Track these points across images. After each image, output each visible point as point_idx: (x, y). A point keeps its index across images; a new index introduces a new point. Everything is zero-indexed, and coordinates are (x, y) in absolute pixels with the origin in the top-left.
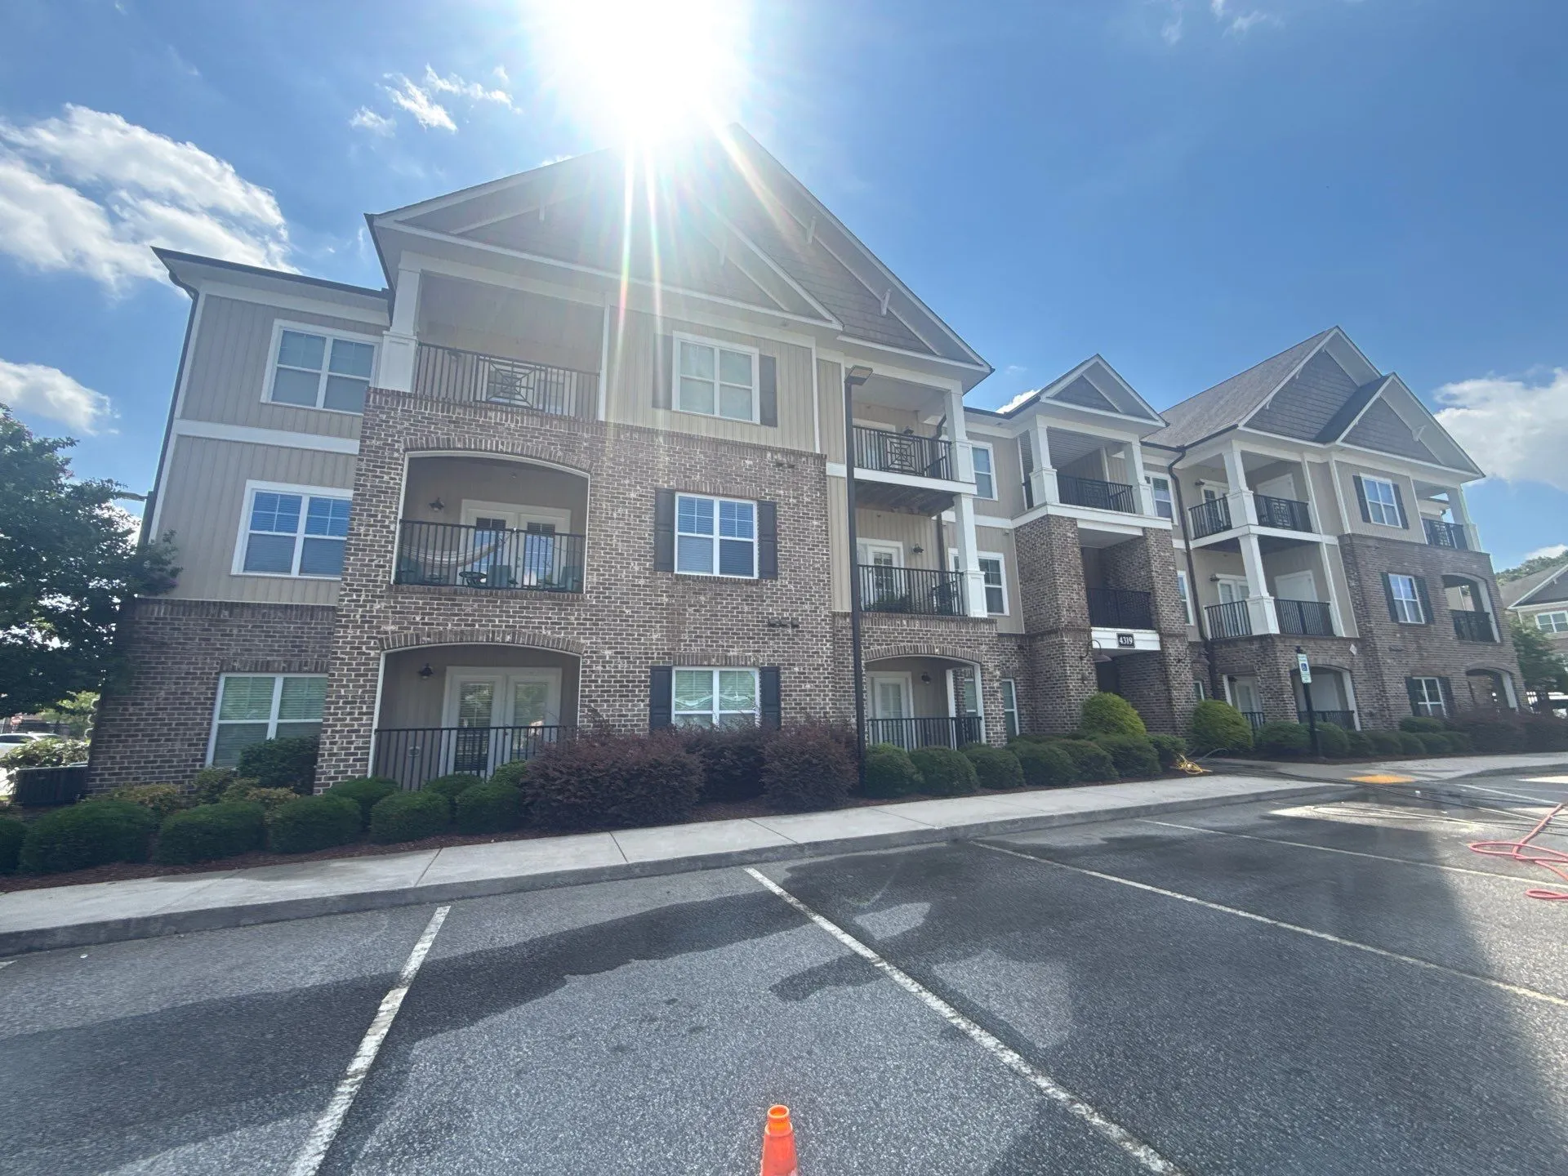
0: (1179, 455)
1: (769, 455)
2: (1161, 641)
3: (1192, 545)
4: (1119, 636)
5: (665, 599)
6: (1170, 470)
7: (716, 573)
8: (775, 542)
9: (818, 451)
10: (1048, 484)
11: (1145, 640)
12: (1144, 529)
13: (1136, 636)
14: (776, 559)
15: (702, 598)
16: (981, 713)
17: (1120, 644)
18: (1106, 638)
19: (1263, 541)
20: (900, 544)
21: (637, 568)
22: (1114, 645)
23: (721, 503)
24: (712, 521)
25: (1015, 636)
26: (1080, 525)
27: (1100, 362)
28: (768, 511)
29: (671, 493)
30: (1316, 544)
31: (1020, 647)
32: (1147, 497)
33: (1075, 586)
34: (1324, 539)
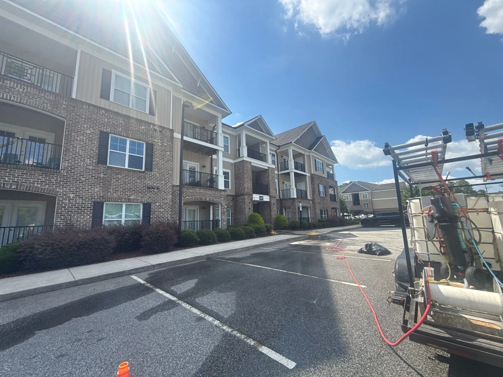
0: (278, 148)
1: (152, 126)
2: (270, 199)
3: (279, 173)
4: (260, 197)
5: (102, 175)
6: (276, 152)
7: (126, 167)
8: (152, 158)
9: (171, 128)
10: (244, 151)
11: (266, 198)
12: (268, 167)
13: (264, 197)
14: (152, 164)
15: (120, 176)
16: (220, 219)
17: (260, 199)
18: (256, 197)
19: (295, 173)
20: (198, 164)
21: (89, 162)
22: (258, 199)
23: (130, 141)
24: (126, 147)
25: (232, 195)
26: (252, 164)
27: (261, 117)
28: (150, 147)
29: (108, 134)
30: (306, 176)
31: (233, 199)
32: (270, 158)
33: (250, 182)
34: (308, 174)
